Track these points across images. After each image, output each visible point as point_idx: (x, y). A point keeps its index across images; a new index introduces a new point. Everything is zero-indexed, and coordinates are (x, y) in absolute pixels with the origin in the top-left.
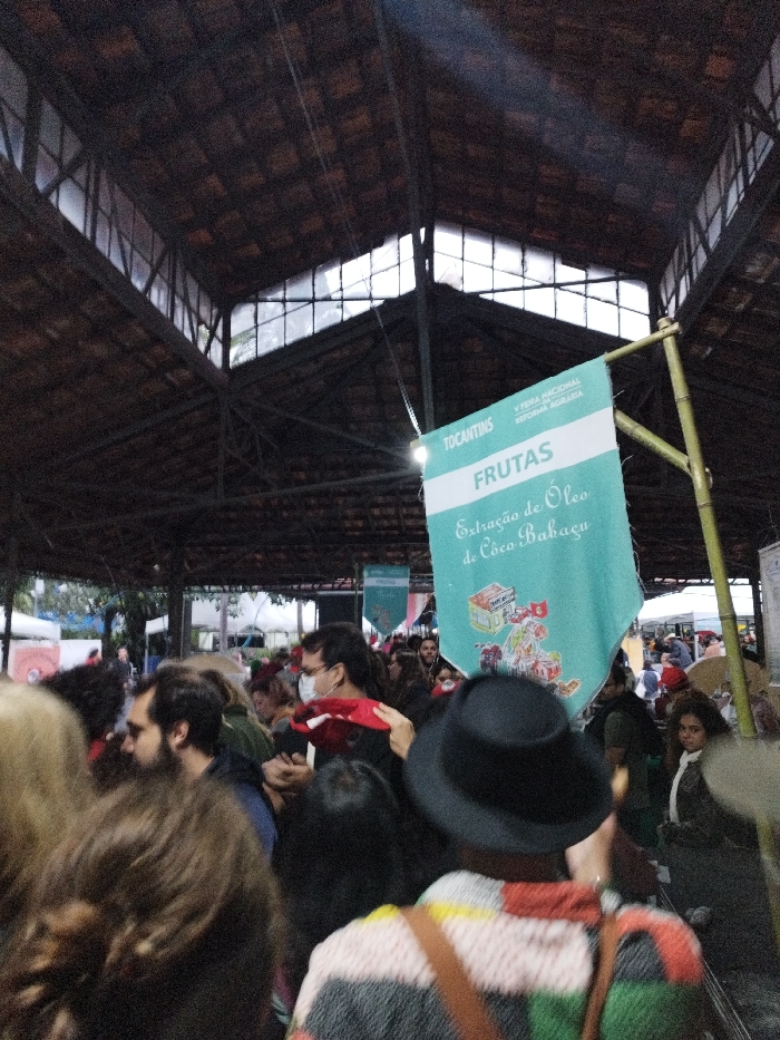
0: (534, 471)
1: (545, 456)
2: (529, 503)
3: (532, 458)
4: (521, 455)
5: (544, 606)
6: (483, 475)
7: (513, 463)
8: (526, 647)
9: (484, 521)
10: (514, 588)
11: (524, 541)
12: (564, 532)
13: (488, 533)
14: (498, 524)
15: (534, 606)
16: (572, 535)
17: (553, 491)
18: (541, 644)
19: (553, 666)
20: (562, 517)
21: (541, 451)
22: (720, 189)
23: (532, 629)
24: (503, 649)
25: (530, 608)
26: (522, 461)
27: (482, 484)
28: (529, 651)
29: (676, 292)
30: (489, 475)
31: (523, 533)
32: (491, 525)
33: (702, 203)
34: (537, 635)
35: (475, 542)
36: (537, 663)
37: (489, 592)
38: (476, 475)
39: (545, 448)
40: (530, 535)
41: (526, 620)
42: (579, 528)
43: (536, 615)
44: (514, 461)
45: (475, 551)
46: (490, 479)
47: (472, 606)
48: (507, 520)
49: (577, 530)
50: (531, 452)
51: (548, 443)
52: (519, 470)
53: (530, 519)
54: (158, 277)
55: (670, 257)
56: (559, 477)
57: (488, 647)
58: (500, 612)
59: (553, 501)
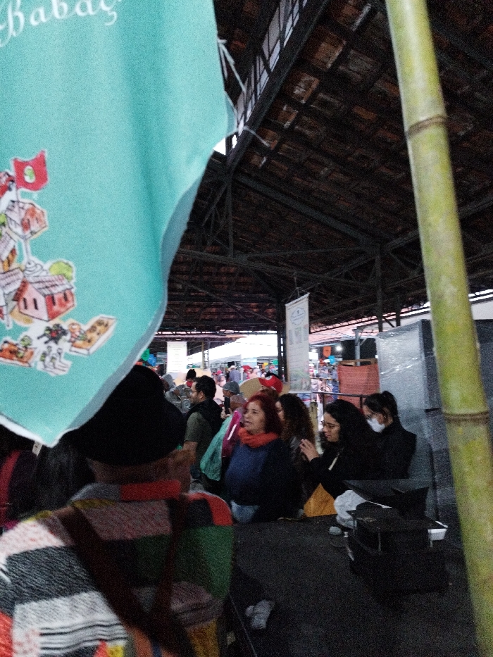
5: (40, 165)
12: (84, 8)
15: (20, 166)
18: (33, 245)
19: (58, 292)
22: (280, 26)
23: (15, 216)
25: (12, 173)
28: (9, 262)
33: (266, 41)
34: (26, 225)
36: (24, 284)
43: (26, 185)
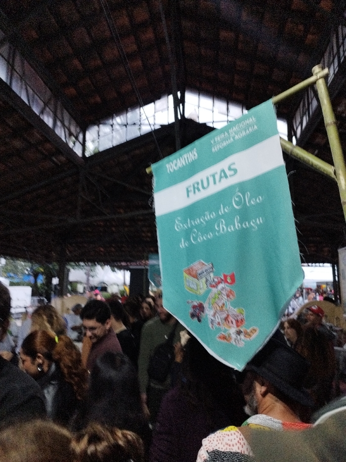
0: (225, 184)
1: (232, 172)
2: (222, 206)
3: (224, 175)
4: (217, 173)
6: (192, 189)
7: (211, 180)
8: (220, 304)
9: (192, 218)
10: (212, 264)
11: (219, 231)
12: (245, 225)
13: (196, 227)
14: (202, 220)
15: (225, 276)
16: (251, 227)
17: (239, 196)
18: (231, 302)
19: (239, 318)
20: (245, 214)
21: (230, 169)
23: (224, 292)
24: (206, 305)
25: (223, 278)
26: (217, 177)
27: (191, 194)
28: (222, 307)
29: (301, 123)
30: (196, 188)
31: (218, 226)
32: (198, 221)
34: (228, 296)
35: (187, 233)
36: (228, 315)
37: (196, 266)
38: (187, 189)
39: (232, 167)
40: (223, 228)
41: (221, 286)
42: (256, 221)
43: (227, 282)
44: (212, 178)
45: (187, 239)
46: (196, 191)
47: (185, 274)
48: (207, 218)
49: (255, 223)
50: (223, 171)
51: (234, 164)
52: (215, 183)
53: (223, 216)
54: (47, 109)
55: (298, 106)
56: (242, 187)
57: (196, 304)
58: (204, 280)
59: (238, 203)
